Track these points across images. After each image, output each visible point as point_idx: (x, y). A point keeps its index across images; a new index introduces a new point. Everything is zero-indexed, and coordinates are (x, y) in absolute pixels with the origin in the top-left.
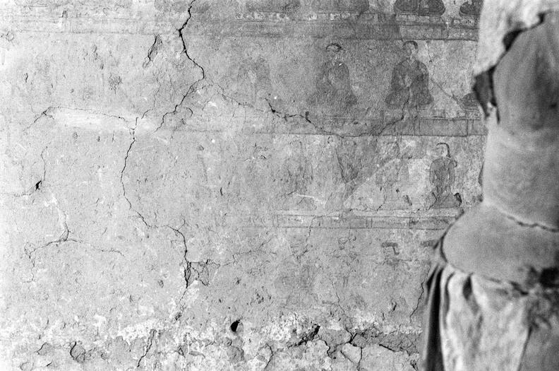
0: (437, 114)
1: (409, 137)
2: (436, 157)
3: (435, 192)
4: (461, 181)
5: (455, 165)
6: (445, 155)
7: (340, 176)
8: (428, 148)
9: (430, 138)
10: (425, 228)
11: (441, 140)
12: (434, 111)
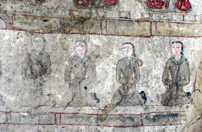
0: (123, 15)
1: (96, 36)
2: (122, 56)
3: (122, 90)
4: (145, 80)
5: (140, 64)
6: (130, 54)
7: (29, 72)
8: (114, 47)
9: (117, 37)
10: (112, 125)
11: (127, 39)
12: (120, 12)
